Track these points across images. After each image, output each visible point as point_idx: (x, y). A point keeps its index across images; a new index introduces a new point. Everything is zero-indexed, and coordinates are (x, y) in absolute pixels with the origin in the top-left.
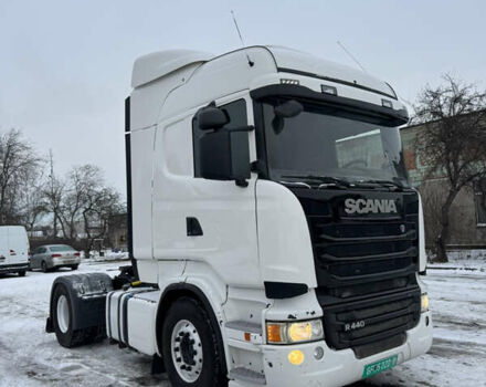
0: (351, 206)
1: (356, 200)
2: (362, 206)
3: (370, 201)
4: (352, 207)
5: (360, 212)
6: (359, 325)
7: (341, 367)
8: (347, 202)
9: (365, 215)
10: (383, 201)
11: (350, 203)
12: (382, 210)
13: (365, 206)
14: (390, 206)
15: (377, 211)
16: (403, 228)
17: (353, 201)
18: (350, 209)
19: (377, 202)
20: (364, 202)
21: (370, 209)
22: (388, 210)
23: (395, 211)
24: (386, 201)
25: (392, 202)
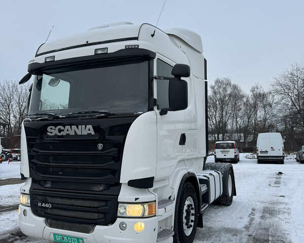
0: (51, 131)
1: (56, 127)
2: (60, 131)
3: (68, 127)
4: (53, 131)
5: (59, 134)
6: (47, 205)
7: (34, 225)
8: (49, 129)
9: (62, 136)
10: (80, 126)
11: (51, 129)
12: (79, 133)
13: (63, 130)
14: (87, 130)
15: (74, 134)
16: (100, 146)
17: (53, 127)
18: (51, 133)
19: (74, 127)
20: (62, 128)
21: (68, 133)
22: (85, 133)
23: (93, 133)
24: (84, 126)
25: (90, 127)
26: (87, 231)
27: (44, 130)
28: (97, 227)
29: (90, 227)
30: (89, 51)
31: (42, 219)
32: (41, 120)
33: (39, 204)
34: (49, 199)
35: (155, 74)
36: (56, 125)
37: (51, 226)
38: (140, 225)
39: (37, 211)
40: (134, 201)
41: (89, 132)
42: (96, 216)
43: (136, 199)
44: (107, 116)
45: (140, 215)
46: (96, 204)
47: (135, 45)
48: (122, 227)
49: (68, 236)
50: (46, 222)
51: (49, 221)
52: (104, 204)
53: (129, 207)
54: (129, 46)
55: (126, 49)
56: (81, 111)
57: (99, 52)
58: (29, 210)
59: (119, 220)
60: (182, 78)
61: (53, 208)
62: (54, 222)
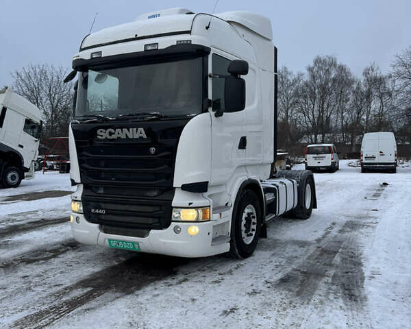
0: (102, 134)
1: (106, 130)
2: (111, 134)
3: (118, 130)
4: (103, 134)
5: (109, 137)
6: (101, 212)
7: (87, 232)
8: (99, 132)
9: (113, 140)
10: (131, 129)
11: (101, 132)
12: (130, 136)
13: (114, 134)
14: (138, 133)
15: (125, 137)
16: (153, 150)
17: (103, 130)
18: (102, 136)
19: (125, 130)
20: (113, 131)
21: (119, 136)
22: (137, 136)
23: (145, 136)
24: (135, 129)
25: (141, 129)
26: (143, 236)
27: (93, 133)
28: (152, 231)
29: (146, 231)
30: (137, 47)
31: (96, 226)
32: (90, 122)
33: (93, 211)
34: (103, 205)
35: (210, 71)
36: (106, 128)
37: (106, 231)
38: (194, 229)
39: (90, 217)
40: (188, 206)
41: (141, 135)
42: (150, 221)
43: (190, 204)
44: (159, 118)
45: (194, 219)
46: (150, 209)
47: (187, 41)
48: (176, 230)
49: (123, 241)
50: (100, 228)
51: (103, 227)
52: (157, 209)
53: (182, 211)
54: (180, 41)
55: (177, 45)
56: (131, 113)
57: (149, 48)
58: (82, 216)
59: (173, 224)
60: (242, 76)
61: (107, 214)
62: (108, 227)
